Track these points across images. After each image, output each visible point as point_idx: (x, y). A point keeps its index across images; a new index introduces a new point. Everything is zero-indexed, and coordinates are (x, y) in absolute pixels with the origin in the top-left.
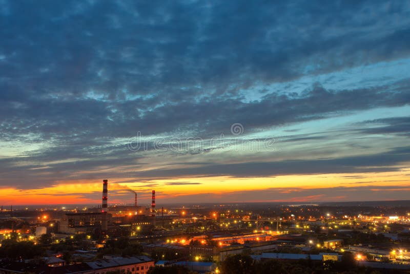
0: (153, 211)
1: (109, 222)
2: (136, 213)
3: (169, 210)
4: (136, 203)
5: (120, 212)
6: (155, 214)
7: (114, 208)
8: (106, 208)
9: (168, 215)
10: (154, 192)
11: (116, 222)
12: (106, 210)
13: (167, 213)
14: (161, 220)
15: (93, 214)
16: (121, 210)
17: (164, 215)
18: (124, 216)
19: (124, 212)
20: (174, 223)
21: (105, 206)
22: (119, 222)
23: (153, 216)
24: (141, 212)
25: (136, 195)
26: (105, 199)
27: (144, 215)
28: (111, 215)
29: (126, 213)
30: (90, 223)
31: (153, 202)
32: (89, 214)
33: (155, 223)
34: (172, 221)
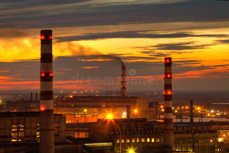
0: (168, 110)
1: (57, 135)
2: (124, 115)
3: (209, 109)
4: (124, 88)
5: (85, 110)
6: (173, 117)
7: (68, 100)
8: (51, 102)
9: (205, 120)
10: (168, 63)
11: (76, 136)
12: (51, 104)
13: (202, 116)
14: (188, 132)
15: (18, 114)
16: (88, 107)
17: (196, 120)
18: (94, 120)
19: (95, 110)
20: (220, 140)
21: (47, 95)
22: (82, 135)
23: (168, 121)
24: (136, 111)
25: (124, 68)
26: (47, 78)
27: (144, 120)
28: (62, 118)
29: (100, 112)
30: (10, 137)
31: (168, 86)
32: (8, 115)
33: (172, 138)
34: (215, 134)
